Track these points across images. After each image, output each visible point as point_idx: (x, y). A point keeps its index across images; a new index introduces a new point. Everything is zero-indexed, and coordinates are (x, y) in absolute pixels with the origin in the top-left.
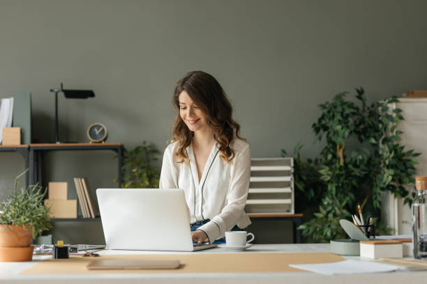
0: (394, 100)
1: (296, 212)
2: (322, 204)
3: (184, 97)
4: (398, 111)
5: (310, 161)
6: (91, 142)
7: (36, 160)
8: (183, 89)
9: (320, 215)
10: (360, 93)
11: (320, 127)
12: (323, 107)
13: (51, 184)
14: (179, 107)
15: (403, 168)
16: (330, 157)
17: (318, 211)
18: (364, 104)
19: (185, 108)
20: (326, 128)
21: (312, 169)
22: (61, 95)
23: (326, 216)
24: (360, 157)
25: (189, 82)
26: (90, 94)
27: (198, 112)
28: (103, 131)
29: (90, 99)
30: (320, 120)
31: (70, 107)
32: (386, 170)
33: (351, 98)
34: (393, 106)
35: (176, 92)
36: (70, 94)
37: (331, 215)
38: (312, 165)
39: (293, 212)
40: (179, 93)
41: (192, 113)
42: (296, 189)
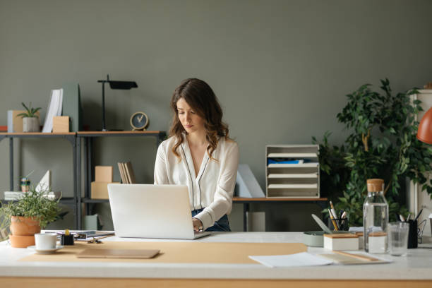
0: (415, 92)
1: (321, 196)
2: (346, 189)
3: (181, 104)
4: (418, 102)
5: (336, 148)
6: (134, 130)
7: (86, 145)
8: (181, 97)
9: (344, 200)
10: (385, 84)
11: (345, 117)
12: (350, 96)
13: (98, 169)
15: (420, 157)
16: (356, 144)
17: (343, 196)
18: (389, 95)
19: (183, 113)
20: (350, 117)
21: (338, 156)
22: (107, 85)
23: (349, 201)
24: (381, 146)
25: (185, 90)
26: (134, 85)
27: (195, 118)
28: (144, 118)
29: (133, 89)
30: (345, 110)
31: (116, 98)
32: (403, 159)
33: (376, 88)
34: (413, 97)
35: (173, 99)
36: (116, 85)
37: (353, 200)
38: (338, 152)
39: (318, 197)
40: (177, 99)
42: (322, 174)
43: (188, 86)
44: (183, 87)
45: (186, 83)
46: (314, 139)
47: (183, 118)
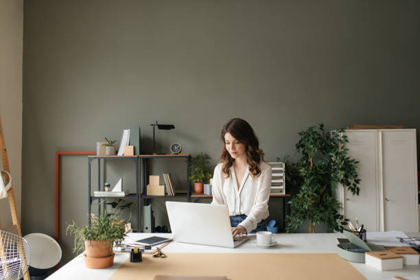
0: (342, 131)
1: (286, 193)
2: (301, 189)
3: (228, 137)
4: (345, 137)
5: (294, 165)
6: (172, 154)
7: (144, 163)
8: (227, 132)
9: (300, 196)
10: (322, 126)
11: (300, 145)
12: (301, 134)
13: (151, 177)
14: (225, 143)
15: (349, 169)
16: (305, 162)
17: (299, 193)
18: (324, 133)
19: (229, 143)
20: (303, 146)
21: (295, 169)
22: (156, 127)
23: (303, 197)
24: (323, 163)
25: (230, 126)
26: (172, 127)
27: (238, 146)
28: (179, 148)
29: (172, 130)
30: (300, 142)
31: (162, 135)
32: (339, 171)
33: (317, 129)
34: (342, 134)
36: (161, 127)
37: (306, 196)
38: (295, 167)
39: (284, 193)
40: (225, 134)
41: (233, 148)
42: (286, 181)
43: (233, 123)
44: (229, 124)
45: (232, 122)
46: (278, 158)
47: (229, 147)
